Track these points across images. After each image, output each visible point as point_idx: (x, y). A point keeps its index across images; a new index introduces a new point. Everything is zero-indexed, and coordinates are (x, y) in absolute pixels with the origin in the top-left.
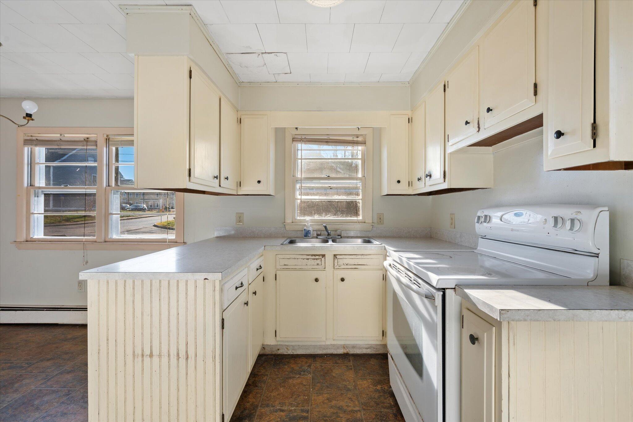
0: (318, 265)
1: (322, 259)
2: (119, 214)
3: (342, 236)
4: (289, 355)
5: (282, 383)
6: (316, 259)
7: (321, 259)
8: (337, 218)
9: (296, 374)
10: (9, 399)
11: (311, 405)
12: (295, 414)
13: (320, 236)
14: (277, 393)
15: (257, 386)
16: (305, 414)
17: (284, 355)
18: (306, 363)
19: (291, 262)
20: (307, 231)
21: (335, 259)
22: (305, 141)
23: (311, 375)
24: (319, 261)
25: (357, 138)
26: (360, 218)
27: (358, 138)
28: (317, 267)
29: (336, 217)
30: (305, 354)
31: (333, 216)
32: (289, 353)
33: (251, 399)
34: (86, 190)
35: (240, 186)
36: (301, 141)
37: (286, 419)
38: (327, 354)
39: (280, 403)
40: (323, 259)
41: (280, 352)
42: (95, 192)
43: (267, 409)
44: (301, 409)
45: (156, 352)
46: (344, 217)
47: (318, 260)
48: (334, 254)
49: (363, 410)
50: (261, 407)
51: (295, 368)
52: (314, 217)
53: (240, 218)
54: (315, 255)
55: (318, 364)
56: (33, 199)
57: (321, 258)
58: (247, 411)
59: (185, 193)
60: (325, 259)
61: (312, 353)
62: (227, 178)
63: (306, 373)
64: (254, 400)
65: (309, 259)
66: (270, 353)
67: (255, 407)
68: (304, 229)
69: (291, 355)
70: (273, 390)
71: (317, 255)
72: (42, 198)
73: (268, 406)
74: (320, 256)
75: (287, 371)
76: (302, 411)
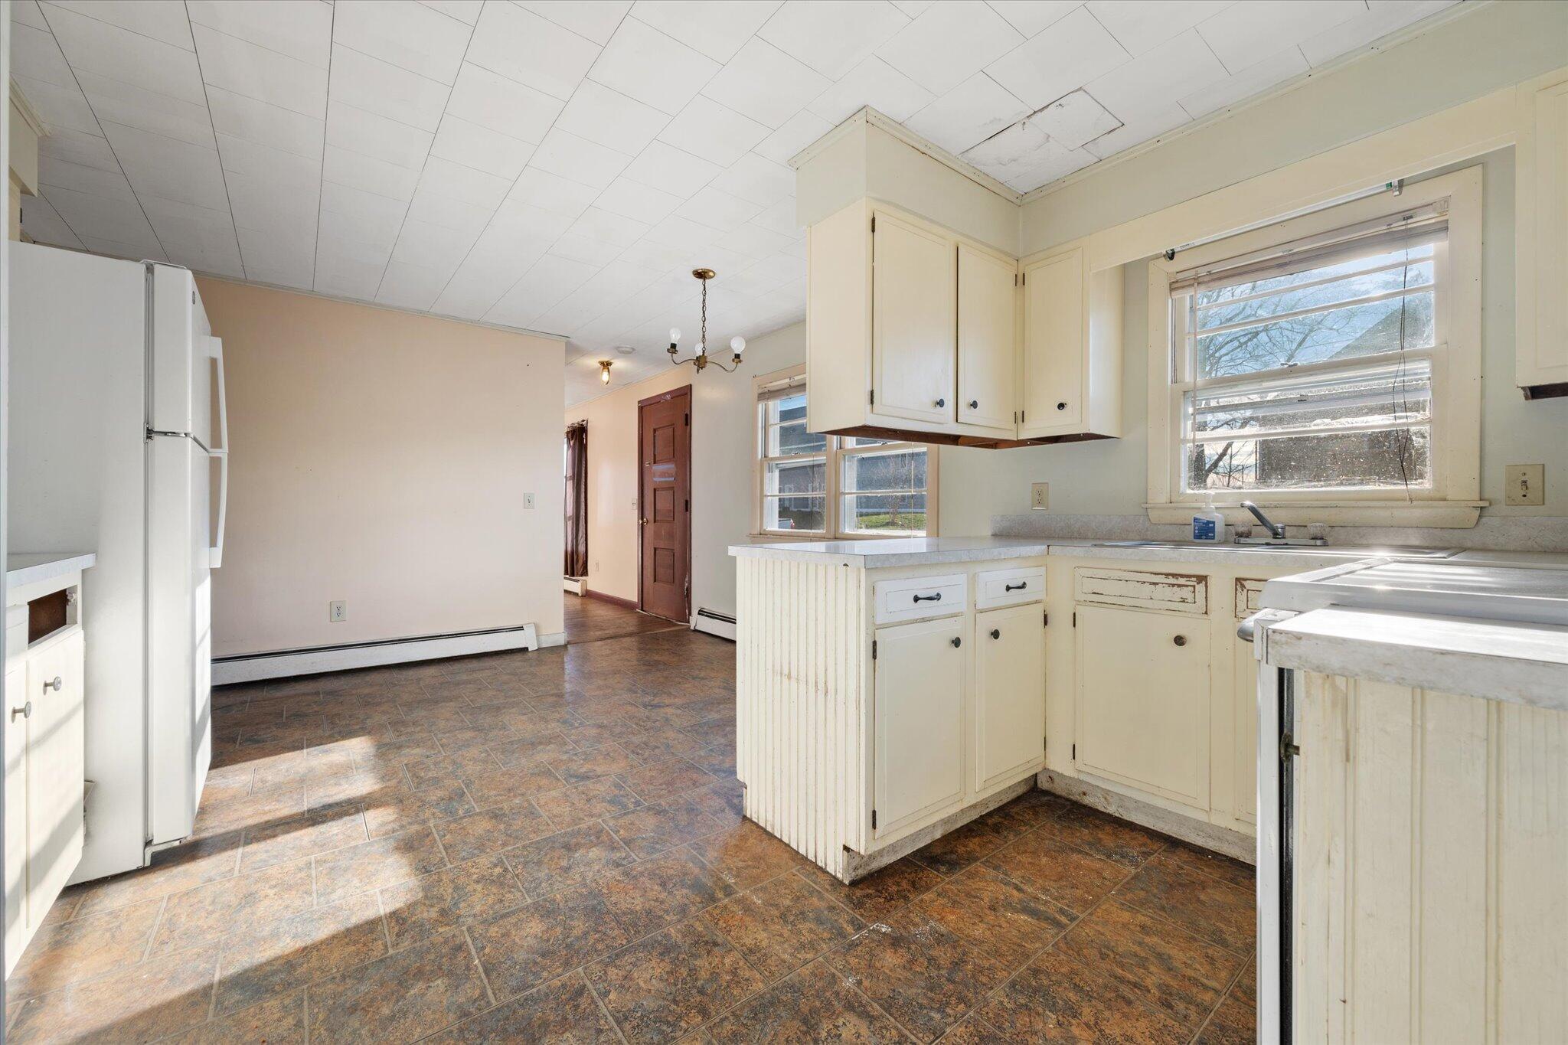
0: (1184, 601)
1: (1197, 587)
2: (854, 493)
3: (1332, 540)
4: (1109, 815)
5: (1054, 851)
6: (1179, 586)
7: (1195, 587)
8: (1324, 489)
9: (1098, 850)
10: (710, 717)
11: (1091, 914)
12: (1042, 908)
13: (1247, 537)
14: (1030, 860)
15: (999, 833)
16: (1063, 919)
17: (1097, 810)
18: (1144, 845)
19: (1110, 588)
20: (1204, 523)
21: (1239, 589)
22: (1209, 282)
23: (1136, 868)
24: (1186, 593)
25: (1404, 223)
26: (1424, 485)
27: (1409, 221)
28: (1181, 606)
30: (1153, 830)
31: (1309, 481)
32: (1111, 812)
33: (973, 844)
34: (815, 459)
35: (1023, 421)
36: (1193, 285)
37: (1017, 903)
38: (1220, 854)
39: (1023, 877)
40: (1201, 588)
41: (1088, 800)
42: (825, 462)
43: (992, 872)
44: (1061, 909)
45: (794, 673)
46: (1354, 484)
47: (1185, 588)
48: (1238, 576)
49: (1230, 995)
50: (982, 863)
51: (1105, 841)
53: (1040, 496)
54: (1176, 575)
55: (1174, 861)
56: (767, 475)
57: (1195, 583)
58: (954, 857)
59: (941, 446)
60: (1206, 586)
61: (1174, 836)
62: (974, 405)
63: (1126, 861)
64: (978, 849)
65: (1158, 584)
66: (1064, 794)
67: (971, 858)
68: (1195, 519)
69: (1116, 817)
70: (1025, 852)
71: (1182, 576)
72: (777, 474)
73: (996, 868)
74: (1192, 579)
75: (1082, 839)
76: (1062, 911)
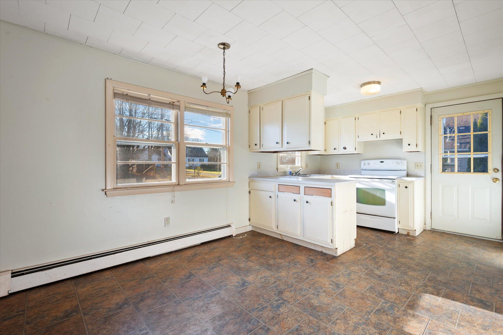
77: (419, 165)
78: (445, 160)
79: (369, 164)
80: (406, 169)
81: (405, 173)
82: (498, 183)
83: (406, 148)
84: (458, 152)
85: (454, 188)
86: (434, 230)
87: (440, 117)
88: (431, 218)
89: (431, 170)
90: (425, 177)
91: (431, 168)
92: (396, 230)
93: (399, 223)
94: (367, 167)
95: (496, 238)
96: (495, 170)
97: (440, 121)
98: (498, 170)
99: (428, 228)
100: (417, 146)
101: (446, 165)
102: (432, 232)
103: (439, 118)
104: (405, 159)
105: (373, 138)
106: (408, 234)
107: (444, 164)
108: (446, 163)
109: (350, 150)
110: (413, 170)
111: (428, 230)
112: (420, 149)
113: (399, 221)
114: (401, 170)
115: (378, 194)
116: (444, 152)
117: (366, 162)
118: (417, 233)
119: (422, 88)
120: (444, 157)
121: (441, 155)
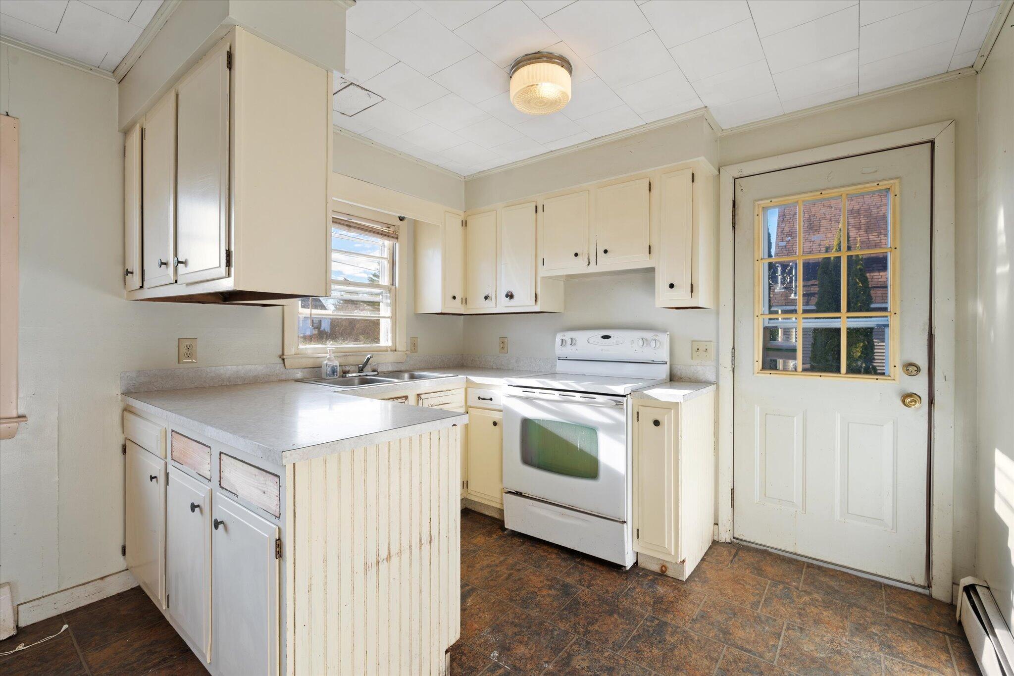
3: (379, 370)
7: (404, 402)
13: (348, 373)
25: (387, 228)
29: (358, 344)
45: (394, 549)
48: (417, 393)
52: (326, 345)
71: (399, 398)
74: (405, 398)
77: (702, 348)
78: (770, 333)
79: (574, 341)
80: (668, 360)
81: (663, 372)
82: (919, 408)
83: (664, 297)
84: (805, 311)
85: (795, 418)
86: (741, 543)
87: (759, 205)
88: (733, 505)
89: (733, 364)
90: (716, 383)
91: (733, 356)
92: (627, 559)
93: (638, 538)
94: (568, 351)
95: (911, 582)
96: (911, 368)
97: (756, 217)
98: (918, 370)
99: (725, 537)
100: (692, 291)
101: (775, 347)
102: (733, 551)
103: (756, 207)
104: (665, 331)
105: (579, 267)
106: (662, 570)
107: (769, 346)
108: (774, 343)
109: (523, 302)
110: (688, 364)
111: (723, 541)
112: (703, 298)
113: (638, 530)
114: (653, 363)
115: (580, 441)
116: (767, 312)
117: (568, 336)
118: (689, 569)
119: (706, 107)
120: (767, 324)
121: (761, 318)
